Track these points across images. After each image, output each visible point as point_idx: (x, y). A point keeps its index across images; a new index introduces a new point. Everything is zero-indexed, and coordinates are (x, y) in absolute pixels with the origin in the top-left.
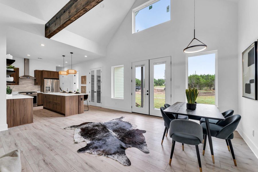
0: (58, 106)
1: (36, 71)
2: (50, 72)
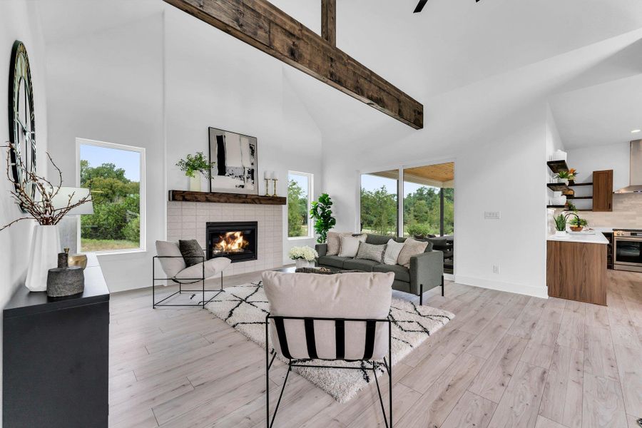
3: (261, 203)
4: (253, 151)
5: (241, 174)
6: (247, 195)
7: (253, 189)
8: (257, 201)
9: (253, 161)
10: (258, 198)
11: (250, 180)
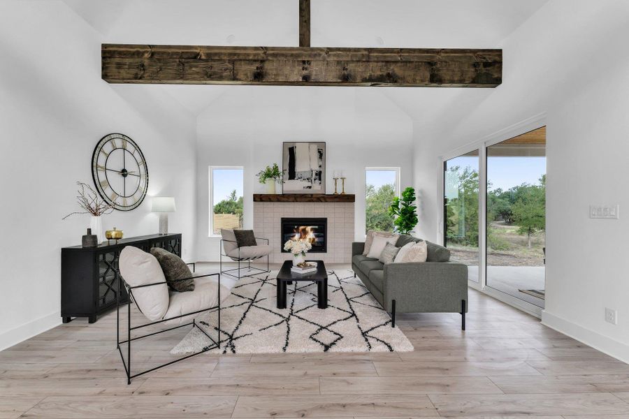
3: (326, 202)
4: (321, 154)
5: (309, 176)
6: (312, 195)
7: (320, 189)
8: (322, 199)
9: (321, 163)
10: (323, 197)
11: (317, 181)
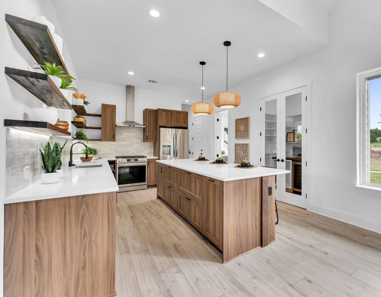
0: (193, 208)
1: (147, 113)
2: (171, 112)
